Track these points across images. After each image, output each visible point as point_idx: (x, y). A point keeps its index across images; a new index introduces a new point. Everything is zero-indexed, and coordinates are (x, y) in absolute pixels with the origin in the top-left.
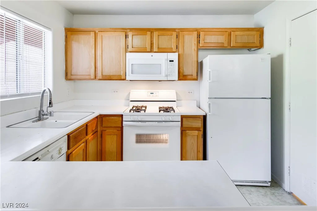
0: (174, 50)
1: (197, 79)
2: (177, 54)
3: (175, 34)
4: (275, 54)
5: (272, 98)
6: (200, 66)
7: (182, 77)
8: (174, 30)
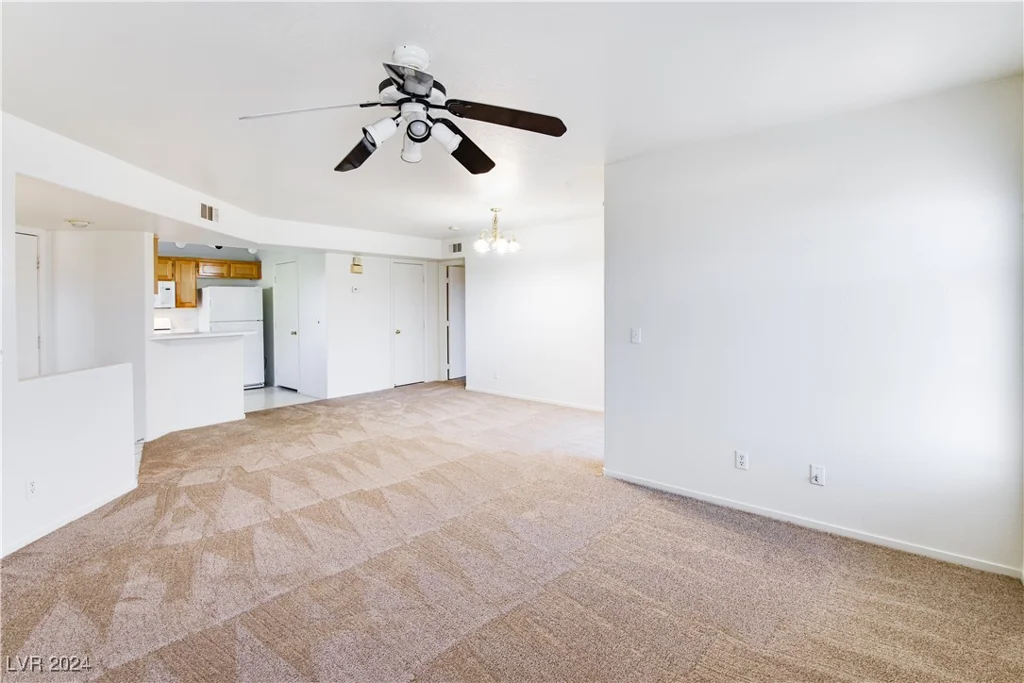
0: (170, 277)
1: (196, 307)
2: (173, 283)
3: (170, 263)
4: (267, 287)
5: (265, 320)
6: (199, 293)
7: (179, 304)
8: (169, 258)
